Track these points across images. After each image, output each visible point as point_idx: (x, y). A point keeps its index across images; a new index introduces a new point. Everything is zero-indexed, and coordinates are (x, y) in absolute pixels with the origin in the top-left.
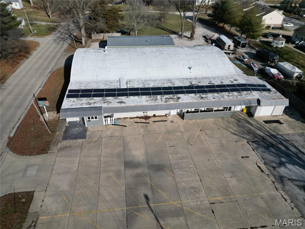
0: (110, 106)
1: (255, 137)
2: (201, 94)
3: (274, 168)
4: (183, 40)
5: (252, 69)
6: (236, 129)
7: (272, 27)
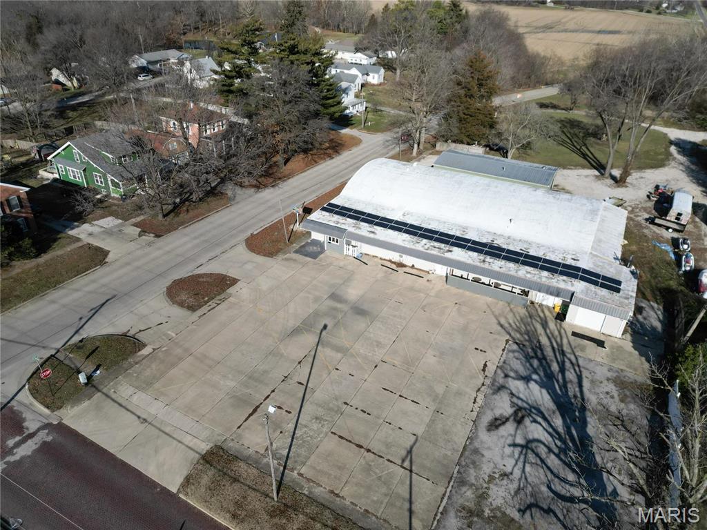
1: (530, 341)
2: (488, 257)
3: (506, 376)
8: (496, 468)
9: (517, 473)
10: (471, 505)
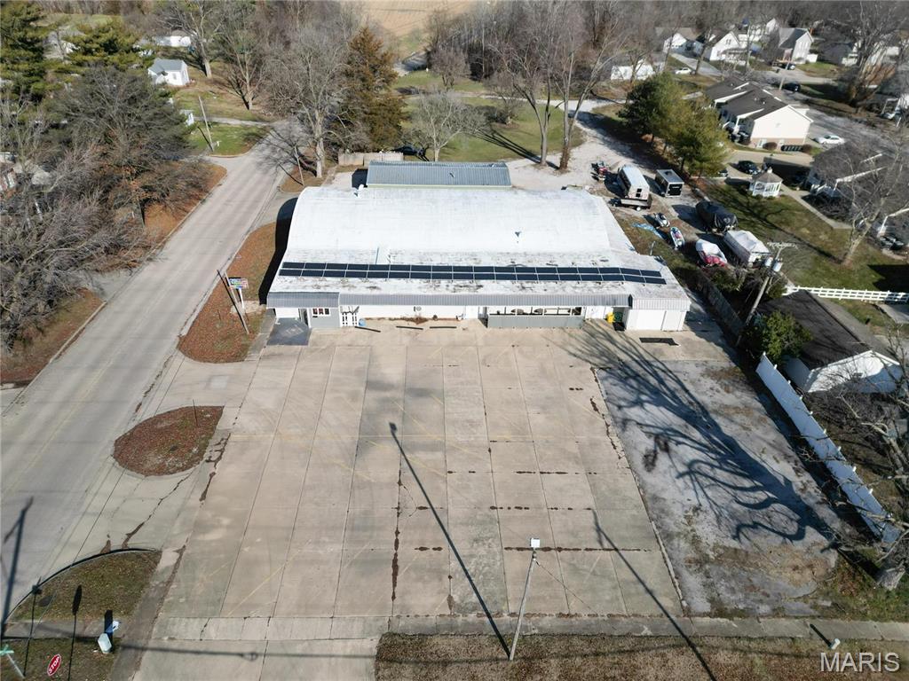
1: (611, 361)
2: (524, 282)
3: (620, 407)
6: (579, 348)
7: (780, 145)
8: (684, 506)
9: (703, 501)
10: (692, 555)
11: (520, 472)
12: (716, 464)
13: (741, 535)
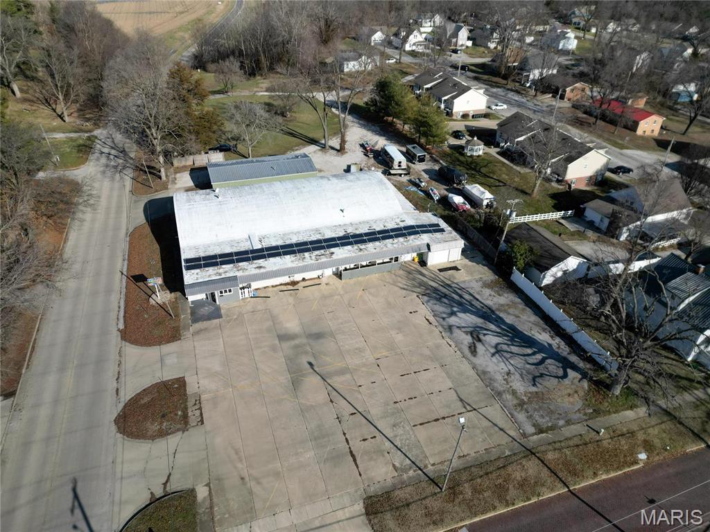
0: (247, 273)
1: (427, 289)
2: (359, 245)
4: (328, 154)
5: (432, 198)
6: (404, 283)
7: (471, 115)
11: (402, 376)
12: (509, 343)
13: (537, 384)
